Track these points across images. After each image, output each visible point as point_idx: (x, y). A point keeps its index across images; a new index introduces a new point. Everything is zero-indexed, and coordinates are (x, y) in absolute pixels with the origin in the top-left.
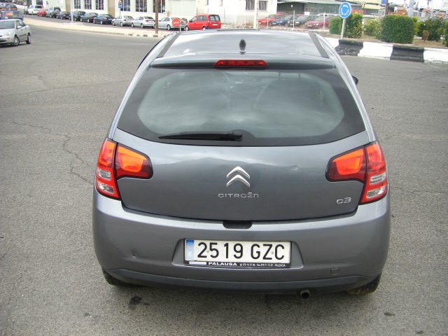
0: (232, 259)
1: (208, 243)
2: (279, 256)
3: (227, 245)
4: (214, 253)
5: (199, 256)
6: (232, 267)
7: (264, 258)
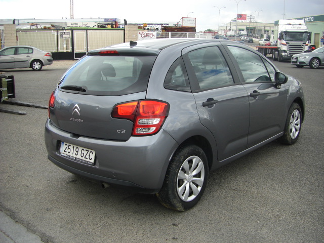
0: (74, 155)
1: (68, 144)
2: (90, 158)
3: (73, 147)
4: (69, 150)
5: (64, 151)
6: (73, 159)
7: (85, 158)
